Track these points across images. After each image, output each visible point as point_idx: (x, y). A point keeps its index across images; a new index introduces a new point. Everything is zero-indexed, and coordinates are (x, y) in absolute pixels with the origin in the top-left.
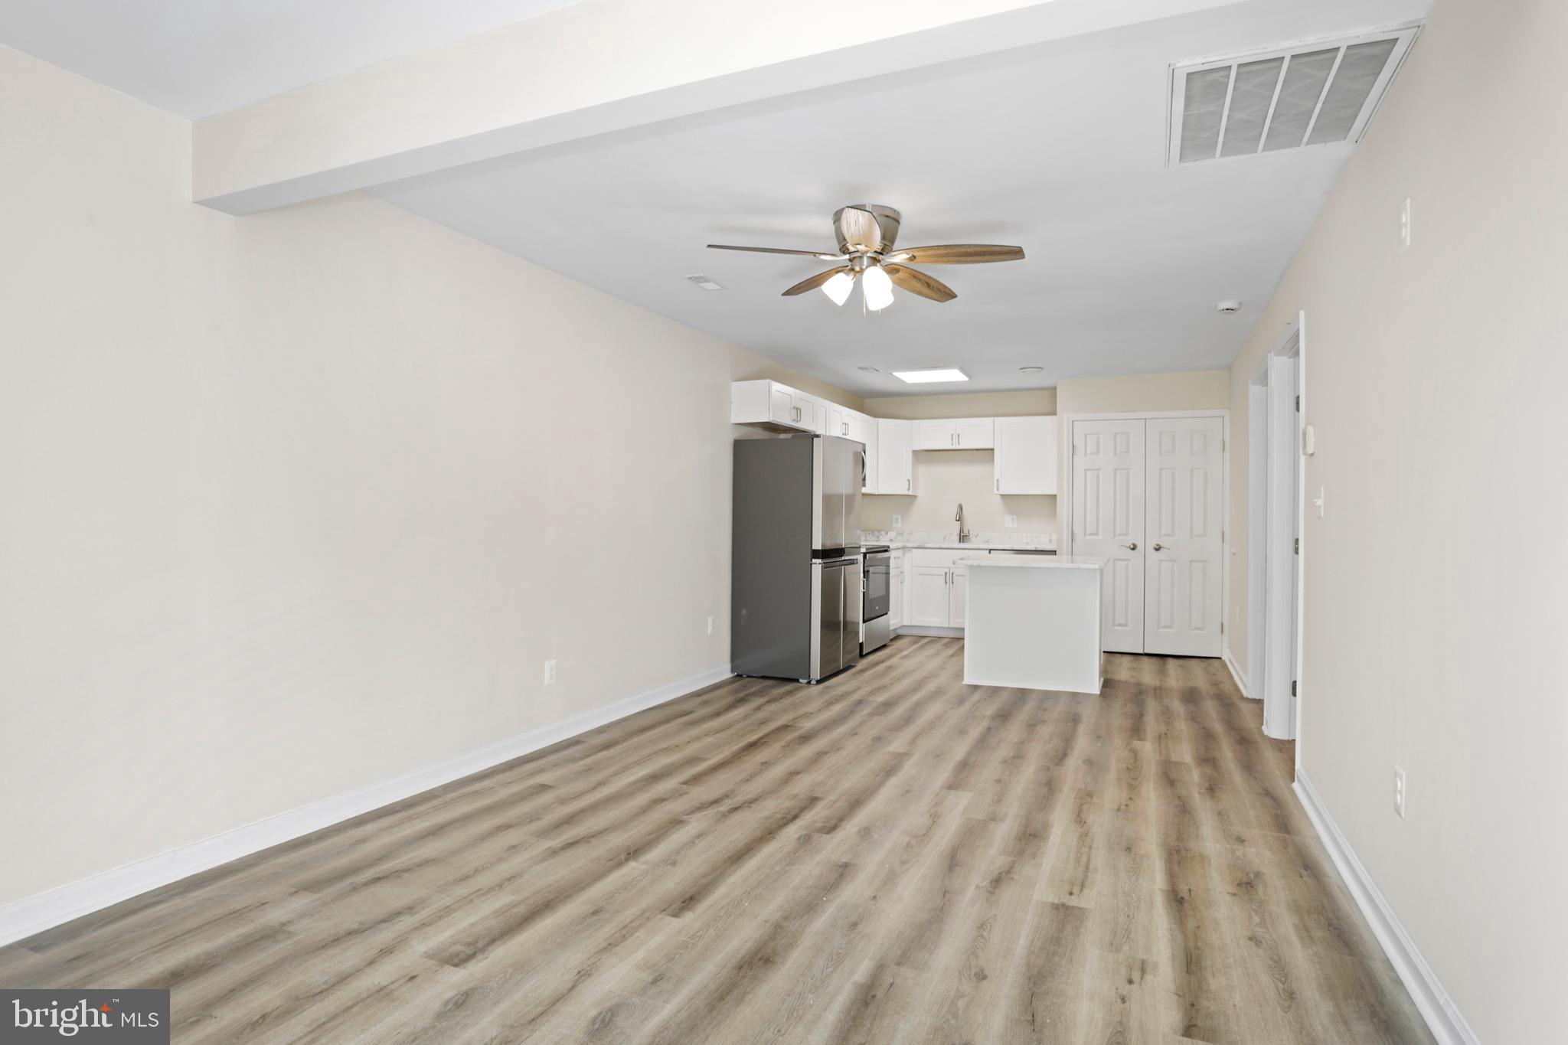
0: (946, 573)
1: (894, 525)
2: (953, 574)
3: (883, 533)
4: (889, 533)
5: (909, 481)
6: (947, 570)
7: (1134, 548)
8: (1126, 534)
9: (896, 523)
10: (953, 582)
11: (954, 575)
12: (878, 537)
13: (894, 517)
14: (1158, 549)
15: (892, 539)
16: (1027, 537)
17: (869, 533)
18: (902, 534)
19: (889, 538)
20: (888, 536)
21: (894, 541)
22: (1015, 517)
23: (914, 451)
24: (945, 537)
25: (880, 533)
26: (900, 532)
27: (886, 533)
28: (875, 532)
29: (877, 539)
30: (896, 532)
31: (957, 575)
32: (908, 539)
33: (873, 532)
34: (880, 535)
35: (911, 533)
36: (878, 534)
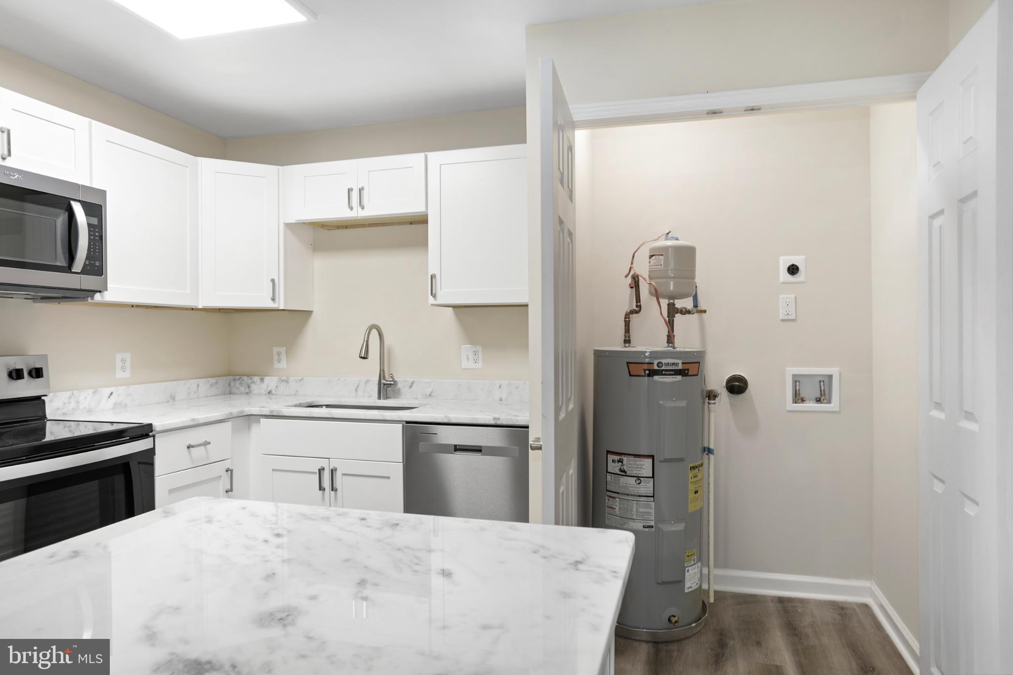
0: (320, 471)
1: (277, 365)
3: (256, 379)
4: (267, 379)
5: (273, 281)
6: (324, 463)
9: (279, 361)
10: (334, 489)
11: (338, 475)
12: (249, 387)
13: (275, 350)
15: (271, 391)
16: (500, 386)
17: (235, 380)
18: (287, 382)
19: (267, 389)
20: (264, 385)
21: (274, 394)
22: (479, 348)
23: (288, 226)
24: (358, 386)
25: (251, 379)
26: (284, 378)
27: (261, 379)
28: (244, 377)
29: (247, 390)
30: (277, 378)
31: (343, 474)
32: (297, 391)
33: (240, 378)
34: (252, 383)
35: (302, 380)
36: (249, 382)
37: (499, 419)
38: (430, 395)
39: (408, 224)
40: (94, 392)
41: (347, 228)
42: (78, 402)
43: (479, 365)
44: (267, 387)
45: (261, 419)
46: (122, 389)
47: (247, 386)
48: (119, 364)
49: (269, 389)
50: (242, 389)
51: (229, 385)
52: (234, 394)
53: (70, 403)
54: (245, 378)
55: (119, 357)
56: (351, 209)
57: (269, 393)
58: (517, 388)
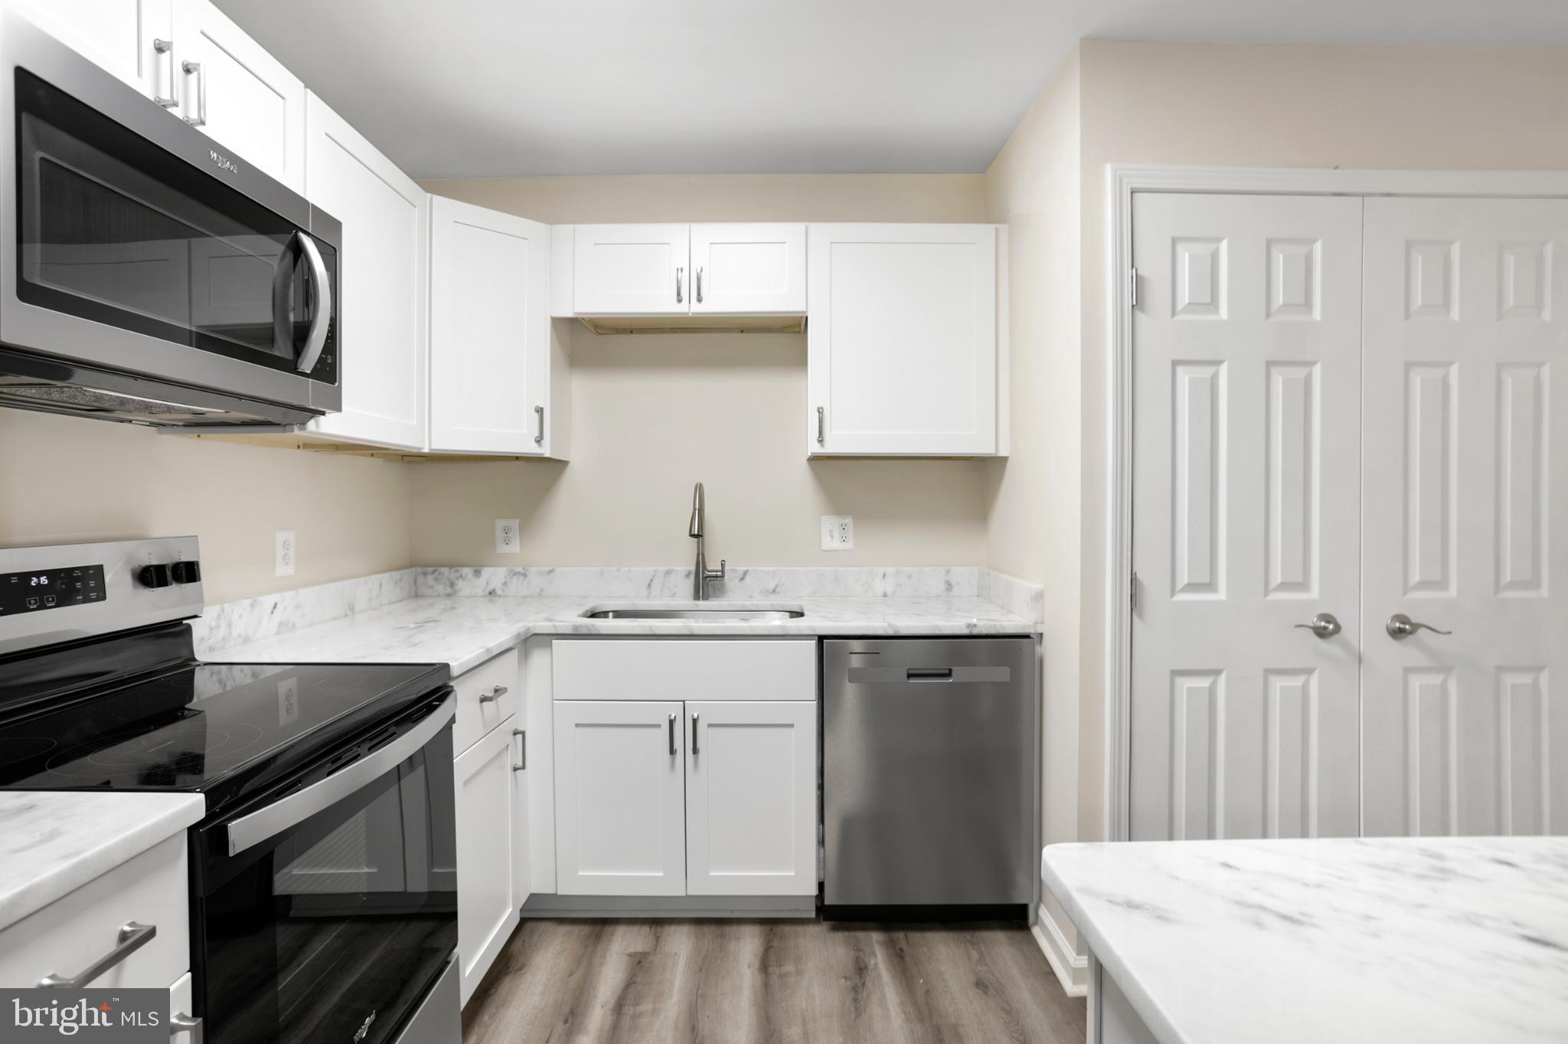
0: (671, 723)
1: (503, 549)
2: (695, 721)
3: (467, 571)
4: (486, 572)
5: (540, 411)
6: (675, 711)
7: (1326, 629)
8: (1303, 586)
9: (507, 542)
10: (695, 751)
11: (701, 727)
12: (452, 585)
13: (500, 524)
14: (1403, 628)
15: (494, 590)
16: (884, 576)
17: (425, 574)
18: (525, 575)
19: (486, 588)
20: (482, 581)
21: (500, 596)
22: (848, 521)
23: (557, 322)
24: (651, 580)
25: (457, 571)
26: (519, 569)
27: (475, 571)
28: (442, 569)
29: (449, 590)
30: (505, 569)
31: (710, 725)
32: (542, 590)
33: (436, 571)
34: (457, 578)
35: (552, 571)
36: (453, 576)
37: (975, 626)
38: (774, 591)
39: (738, 332)
40: (252, 605)
41: (632, 332)
42: (230, 625)
43: (849, 545)
44: (487, 584)
45: (554, 641)
46: (289, 594)
47: (448, 583)
48: (280, 552)
49: (491, 587)
50: (440, 588)
51: (415, 582)
52: (423, 596)
53: (218, 627)
54: (445, 570)
55: (280, 537)
56: (680, 301)
57: (490, 593)
58: (910, 577)
